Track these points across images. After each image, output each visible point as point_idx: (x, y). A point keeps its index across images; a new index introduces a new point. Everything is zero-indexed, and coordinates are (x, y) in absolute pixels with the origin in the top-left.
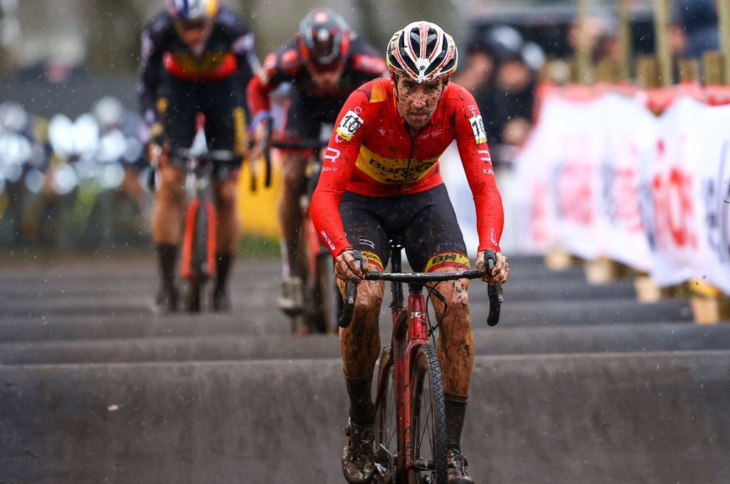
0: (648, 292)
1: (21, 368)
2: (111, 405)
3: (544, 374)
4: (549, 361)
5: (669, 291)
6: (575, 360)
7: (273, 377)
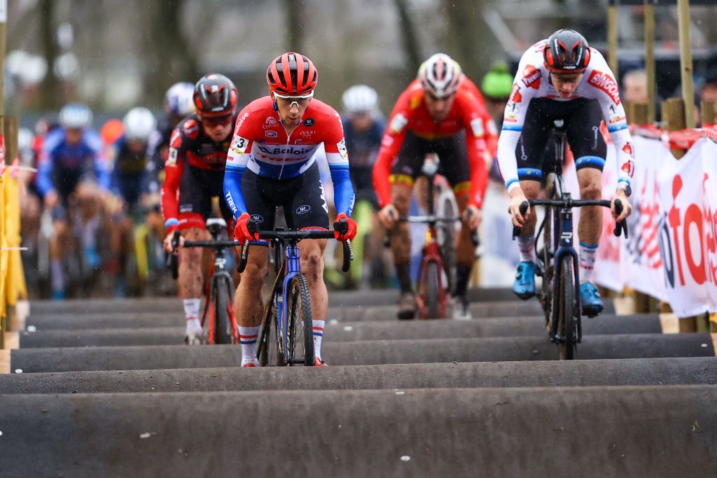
0: (670, 325)
1: (57, 397)
2: (144, 433)
3: (562, 405)
4: (566, 392)
5: (690, 323)
6: (592, 392)
7: (301, 406)
